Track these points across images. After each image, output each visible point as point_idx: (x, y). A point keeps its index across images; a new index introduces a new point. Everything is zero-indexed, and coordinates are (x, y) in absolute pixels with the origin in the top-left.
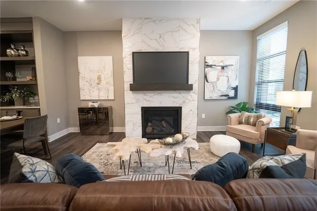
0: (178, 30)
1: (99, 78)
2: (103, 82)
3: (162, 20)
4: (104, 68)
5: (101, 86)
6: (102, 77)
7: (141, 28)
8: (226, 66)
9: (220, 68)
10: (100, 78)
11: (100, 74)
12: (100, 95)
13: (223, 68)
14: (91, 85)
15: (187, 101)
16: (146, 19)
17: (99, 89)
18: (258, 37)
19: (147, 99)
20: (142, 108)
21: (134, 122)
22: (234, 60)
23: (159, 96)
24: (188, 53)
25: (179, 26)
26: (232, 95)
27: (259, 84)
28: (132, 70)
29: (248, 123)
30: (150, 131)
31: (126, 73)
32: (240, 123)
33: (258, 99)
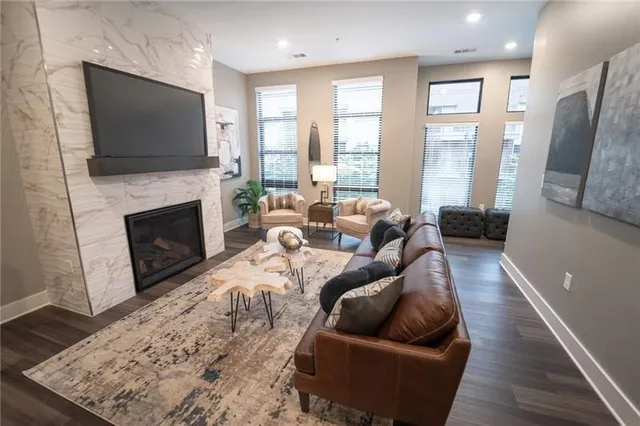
0: (180, 43)
8: (226, 124)
9: (219, 126)
13: (223, 128)
15: (207, 188)
18: (257, 89)
19: (136, 194)
20: (127, 218)
21: (111, 262)
22: (233, 115)
23: (159, 184)
24: (202, 95)
25: (181, 35)
26: (236, 170)
27: (262, 155)
28: (88, 117)
29: (280, 207)
30: (145, 270)
31: (64, 121)
32: (271, 209)
33: (263, 175)
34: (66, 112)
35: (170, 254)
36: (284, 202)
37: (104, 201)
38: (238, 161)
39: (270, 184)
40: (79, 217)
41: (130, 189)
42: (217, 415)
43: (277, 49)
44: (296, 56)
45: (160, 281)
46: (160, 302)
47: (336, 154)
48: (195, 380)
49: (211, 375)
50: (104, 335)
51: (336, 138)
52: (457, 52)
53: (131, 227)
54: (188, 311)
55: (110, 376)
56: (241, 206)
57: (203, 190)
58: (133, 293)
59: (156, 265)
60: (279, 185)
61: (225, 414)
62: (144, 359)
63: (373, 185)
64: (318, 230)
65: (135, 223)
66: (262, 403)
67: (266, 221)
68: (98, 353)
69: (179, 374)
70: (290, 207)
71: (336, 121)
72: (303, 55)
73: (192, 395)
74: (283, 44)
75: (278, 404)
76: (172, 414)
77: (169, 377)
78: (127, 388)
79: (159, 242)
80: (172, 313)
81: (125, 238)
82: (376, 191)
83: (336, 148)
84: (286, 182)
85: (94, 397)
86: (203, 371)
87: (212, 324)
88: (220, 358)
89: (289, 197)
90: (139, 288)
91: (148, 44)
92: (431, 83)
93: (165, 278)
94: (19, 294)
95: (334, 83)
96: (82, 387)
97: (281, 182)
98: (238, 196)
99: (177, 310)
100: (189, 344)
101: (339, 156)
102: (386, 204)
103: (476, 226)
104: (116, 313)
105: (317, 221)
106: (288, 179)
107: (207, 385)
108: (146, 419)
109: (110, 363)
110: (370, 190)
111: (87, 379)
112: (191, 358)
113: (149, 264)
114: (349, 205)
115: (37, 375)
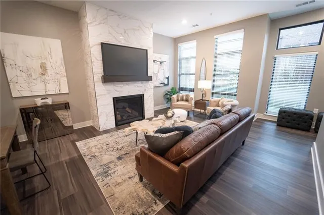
0: (138, 30)
1: (43, 67)
2: (50, 72)
3: (126, 16)
4: (50, 54)
5: (47, 78)
6: (48, 66)
7: (107, 18)
8: (162, 62)
9: (159, 63)
10: (45, 67)
11: (43, 61)
12: (48, 89)
13: (161, 63)
14: (31, 75)
15: (147, 89)
16: (111, 10)
17: (45, 82)
18: (179, 45)
19: (118, 90)
20: (114, 98)
21: (108, 113)
22: (166, 58)
23: (127, 86)
24: (147, 50)
25: (139, 27)
26: (166, 83)
27: (180, 75)
28: (102, 62)
29: (182, 100)
30: (120, 119)
31: (95, 64)
32: (178, 101)
33: (179, 85)
34: (95, 61)
35: (130, 114)
36: (184, 98)
37: (106, 92)
38: (168, 78)
39: (182, 89)
40: (98, 96)
41: (116, 88)
42: (113, 171)
43: (182, 24)
44: (194, 26)
45: (124, 124)
46: (120, 131)
47: (214, 75)
48: (114, 158)
49: (119, 158)
50: (99, 137)
51: (215, 66)
52: (297, 6)
53: (115, 101)
54: (126, 136)
55: (94, 150)
56: (167, 98)
57: (145, 90)
58: (114, 126)
59: (124, 118)
60: (186, 90)
61: (115, 171)
62: (105, 147)
63: (234, 92)
64: (200, 113)
65: (117, 100)
66: (129, 172)
67: (174, 106)
68: (95, 142)
69: (111, 155)
70: (187, 100)
71: (216, 57)
72: (197, 25)
73: (110, 162)
74: (184, 22)
75: (134, 175)
76: (101, 166)
77: (108, 155)
78: (95, 154)
79: (127, 109)
80: (122, 135)
81: (113, 106)
82: (235, 95)
83: (215, 71)
84: (189, 89)
85: (86, 154)
86: (118, 156)
87: (131, 142)
88: (126, 154)
89: (187, 96)
90: (116, 125)
91: (125, 32)
92: (280, 29)
93: (126, 123)
94: (84, 120)
95: (215, 37)
96: (86, 150)
97: (187, 88)
98: (166, 94)
99: (124, 134)
100: (120, 147)
101: (216, 76)
102: (235, 102)
103: (306, 122)
104: (106, 132)
105: (201, 109)
106: (191, 87)
107: (116, 161)
108: (94, 165)
109: (96, 146)
110: (232, 95)
111: (88, 149)
112: (118, 151)
113: (122, 117)
114: (215, 102)
115: (78, 144)
